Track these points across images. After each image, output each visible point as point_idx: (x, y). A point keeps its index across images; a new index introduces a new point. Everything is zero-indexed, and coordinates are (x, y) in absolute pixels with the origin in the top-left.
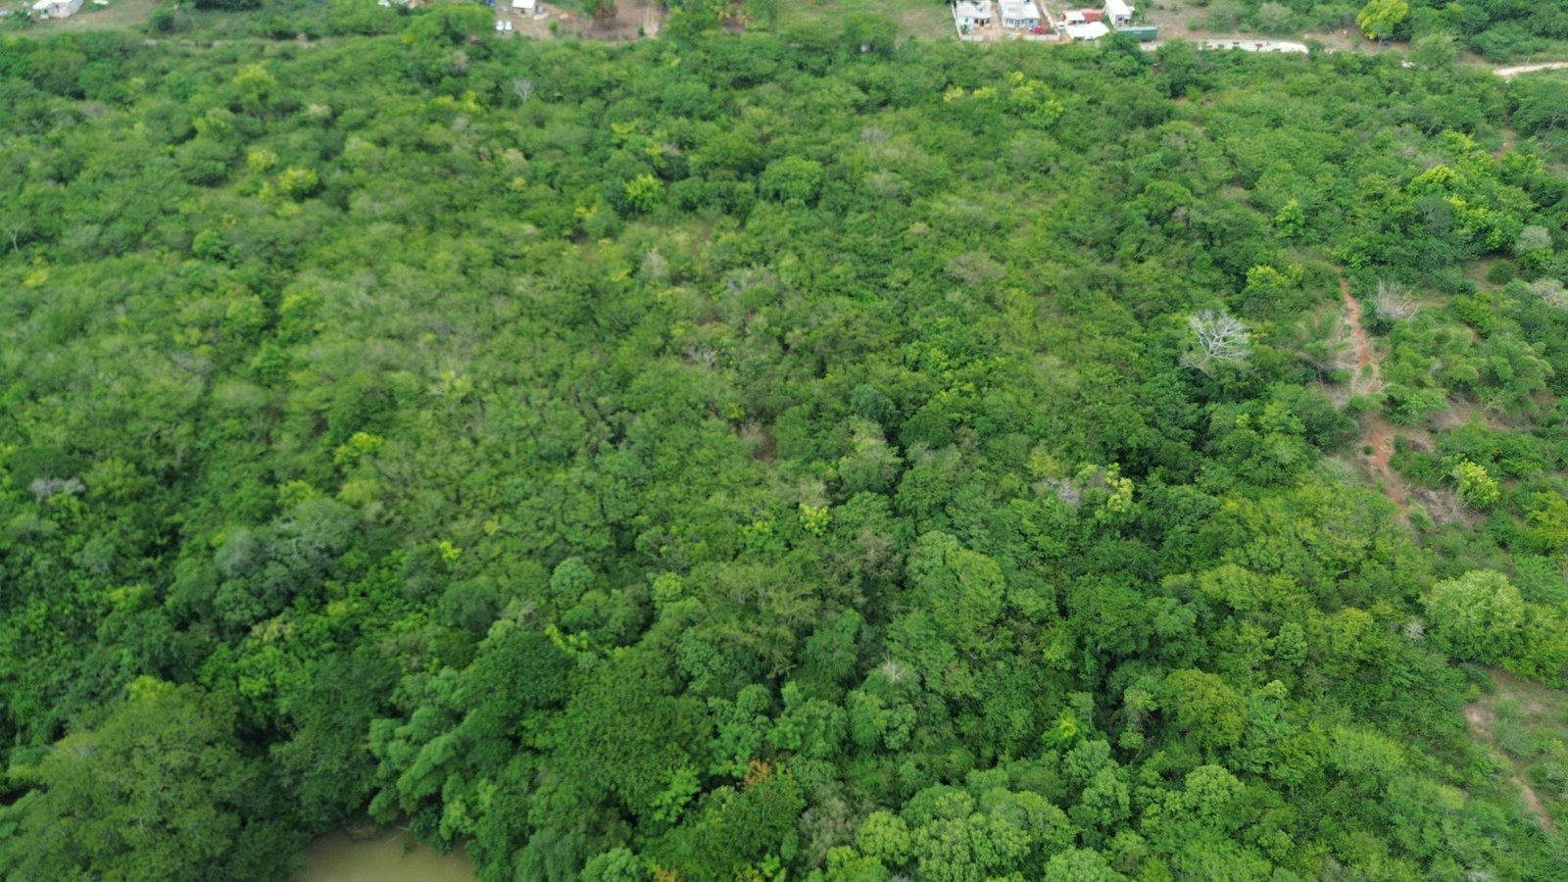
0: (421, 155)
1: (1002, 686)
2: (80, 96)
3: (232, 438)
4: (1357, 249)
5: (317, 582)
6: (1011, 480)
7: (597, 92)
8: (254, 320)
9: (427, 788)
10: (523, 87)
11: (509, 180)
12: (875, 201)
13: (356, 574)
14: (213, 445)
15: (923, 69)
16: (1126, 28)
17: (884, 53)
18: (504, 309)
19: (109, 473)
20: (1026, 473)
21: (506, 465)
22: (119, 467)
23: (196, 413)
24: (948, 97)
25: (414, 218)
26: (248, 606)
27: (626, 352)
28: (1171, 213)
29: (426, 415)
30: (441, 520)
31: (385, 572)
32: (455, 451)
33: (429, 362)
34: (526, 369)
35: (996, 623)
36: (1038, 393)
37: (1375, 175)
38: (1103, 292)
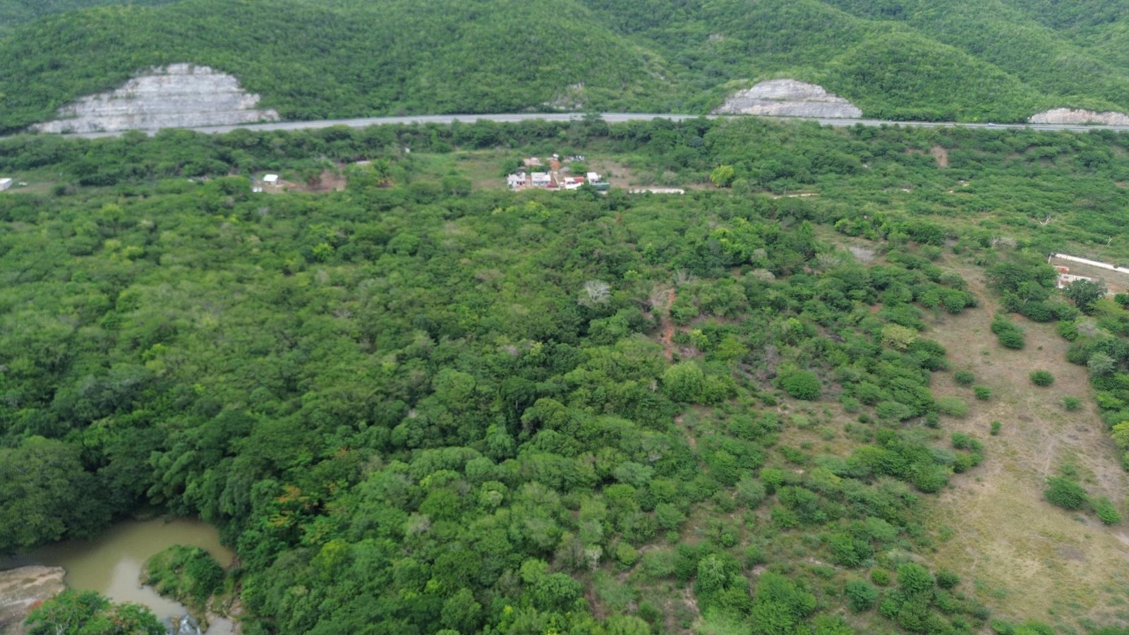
0: (203, 239)
1: (467, 421)
2: (10, 220)
3: (88, 350)
4: (678, 262)
5: (129, 401)
6: (487, 348)
7: (304, 213)
8: (103, 303)
9: (178, 479)
10: (263, 211)
11: (250, 250)
12: (445, 252)
13: (148, 399)
14: (77, 355)
15: (482, 201)
16: (595, 184)
17: (464, 195)
18: (238, 297)
19: (22, 363)
20: (494, 344)
21: (233, 355)
22: (26, 361)
23: (69, 340)
24: (494, 212)
25: (195, 264)
26: (91, 411)
27: (303, 313)
28: (592, 252)
29: (193, 336)
30: (196, 376)
31: (165, 399)
32: (206, 350)
33: (196, 316)
34: (248, 320)
35: (468, 398)
36: (508, 317)
37: (694, 234)
38: (551, 283)
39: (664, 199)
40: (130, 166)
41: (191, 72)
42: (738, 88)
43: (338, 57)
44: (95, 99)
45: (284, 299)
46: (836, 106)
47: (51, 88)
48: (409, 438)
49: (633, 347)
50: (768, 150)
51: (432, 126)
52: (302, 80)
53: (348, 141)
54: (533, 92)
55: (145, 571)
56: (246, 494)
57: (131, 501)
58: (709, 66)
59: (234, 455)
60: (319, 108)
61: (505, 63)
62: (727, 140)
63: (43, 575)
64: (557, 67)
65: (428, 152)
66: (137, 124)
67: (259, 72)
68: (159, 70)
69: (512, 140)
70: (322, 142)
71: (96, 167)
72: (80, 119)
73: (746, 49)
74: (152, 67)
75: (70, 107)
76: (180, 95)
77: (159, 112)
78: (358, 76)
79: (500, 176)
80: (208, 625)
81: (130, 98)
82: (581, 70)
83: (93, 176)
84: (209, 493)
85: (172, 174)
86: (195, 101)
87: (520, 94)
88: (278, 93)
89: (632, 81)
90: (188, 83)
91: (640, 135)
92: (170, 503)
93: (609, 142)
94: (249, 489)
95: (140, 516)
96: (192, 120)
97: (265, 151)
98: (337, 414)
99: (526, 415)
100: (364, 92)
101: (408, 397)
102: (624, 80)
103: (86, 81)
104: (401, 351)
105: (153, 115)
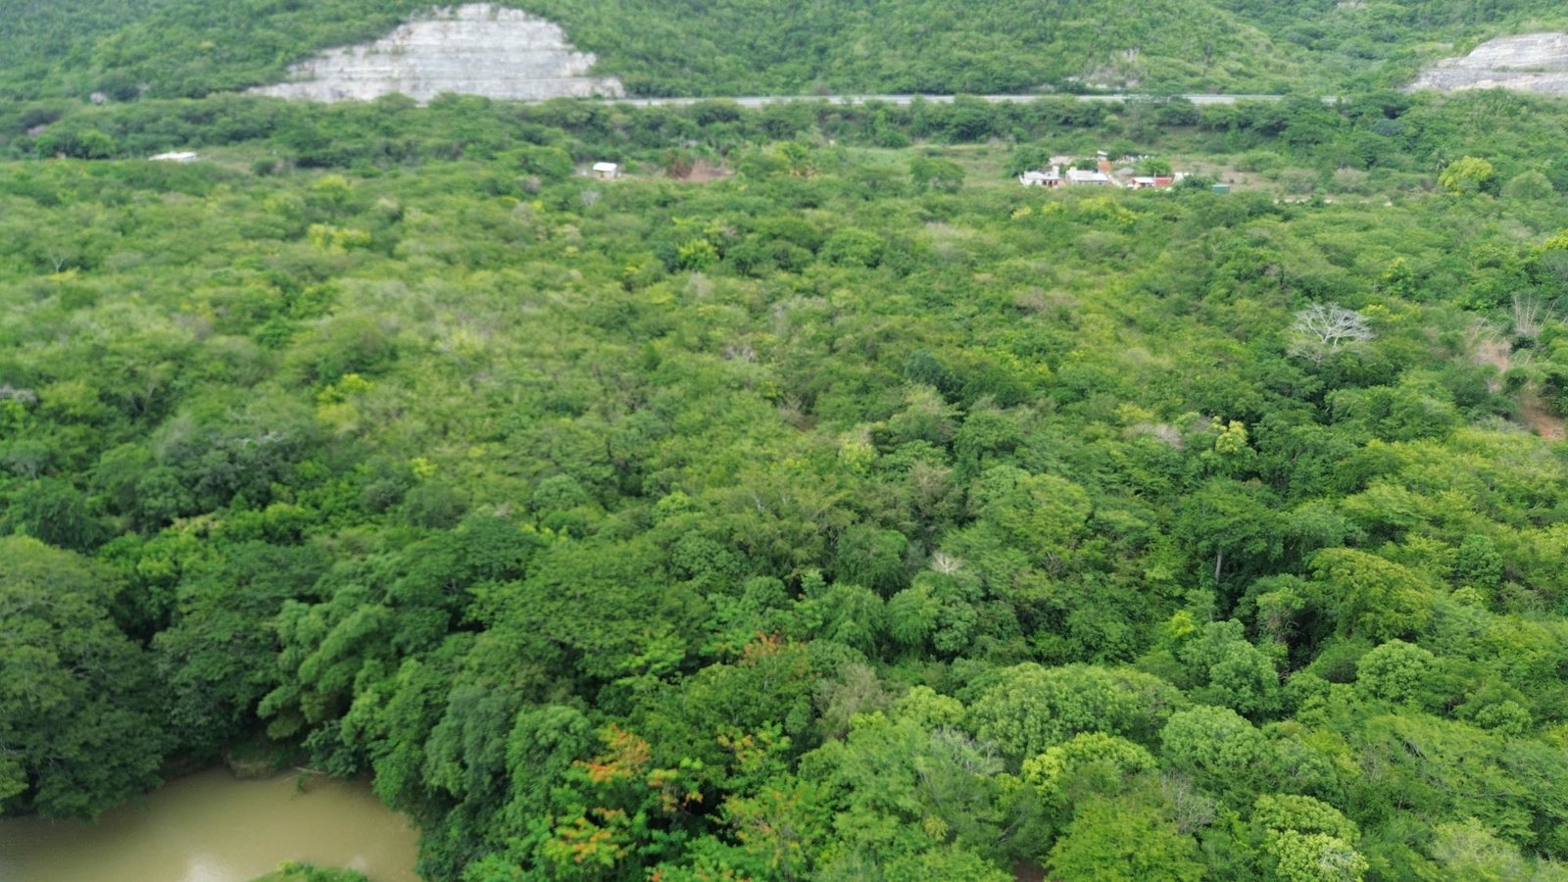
0: (479, 227)
3: (212, 378)
4: (1481, 296)
5: (264, 481)
6: (1098, 427)
7: (663, 204)
8: (268, 302)
9: (334, 677)
10: (590, 198)
11: (562, 248)
12: (939, 262)
13: (308, 482)
14: (190, 386)
17: (951, 191)
18: (530, 310)
19: (72, 393)
20: (1113, 421)
21: (506, 407)
22: (82, 388)
24: (1017, 217)
25: (457, 257)
26: (175, 496)
27: (659, 344)
28: (1262, 272)
29: (428, 363)
30: (420, 443)
31: (344, 485)
32: (451, 394)
33: (440, 329)
34: (548, 349)
35: (1081, 538)
36: (1124, 369)
37: (1488, 247)
38: (1193, 318)
40: (381, 142)
41: (493, 16)
43: (720, 20)
44: (345, 53)
45: (617, 322)
47: (282, 36)
48: (940, 628)
50: (1541, 143)
51: (877, 106)
52: (664, 41)
53: (736, 123)
54: (1051, 60)
56: (496, 742)
57: (222, 723)
58: (1347, 44)
59: (478, 627)
60: (689, 81)
61: (999, 15)
62: (1450, 126)
64: (1092, 21)
65: (869, 146)
66: (405, 90)
67: (598, 23)
68: (446, 13)
69: (1017, 129)
70: (693, 123)
71: (328, 141)
72: (319, 84)
73: (1412, 19)
74: (435, 7)
75: (306, 64)
76: (472, 51)
77: (440, 77)
78: (752, 47)
79: (1006, 177)
81: (398, 53)
82: (1135, 28)
83: (321, 152)
84: (403, 724)
85: (446, 157)
86: (496, 62)
87: (1027, 63)
88: (625, 53)
89: (1221, 53)
90: (487, 34)
91: (1262, 121)
92: (312, 739)
93: (1198, 136)
94: (507, 725)
95: (243, 765)
96: (492, 87)
97: (598, 134)
98: (743, 547)
99: (1277, 595)
100: (760, 68)
101: (913, 525)
102: (1207, 51)
103: (334, 26)
104: (880, 425)
105: (429, 80)
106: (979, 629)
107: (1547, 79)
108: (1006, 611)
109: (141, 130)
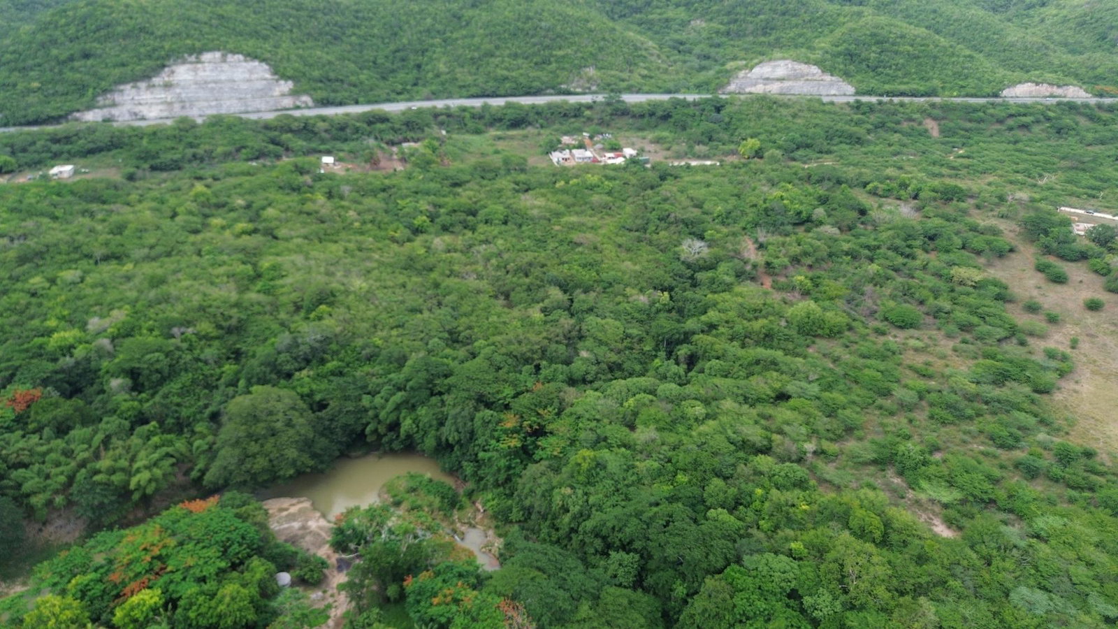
0: (305, 216)
1: (628, 359)
2: (104, 203)
3: (257, 313)
4: (749, 223)
5: (321, 354)
6: (620, 298)
7: (384, 190)
8: (249, 273)
9: (393, 417)
10: (343, 189)
11: (352, 224)
12: (535, 220)
13: (336, 353)
14: (249, 318)
15: (541, 175)
16: (635, 159)
17: (523, 171)
18: (370, 265)
19: (205, 327)
20: (624, 295)
21: (394, 313)
22: (208, 324)
23: (238, 305)
24: (557, 185)
25: (311, 237)
26: (292, 364)
27: (434, 275)
28: (668, 216)
29: (351, 298)
30: (370, 332)
31: (350, 352)
32: (368, 310)
33: (345, 281)
34: (390, 283)
35: (623, 340)
36: (624, 273)
37: (752, 198)
38: (644, 244)
39: (705, 170)
40: (190, 152)
41: (224, 60)
42: (739, 69)
43: (351, 44)
44: (133, 87)
45: (410, 265)
46: (831, 84)
47: (87, 77)
48: (587, 373)
49: (749, 292)
50: (782, 125)
51: (464, 109)
52: (327, 67)
53: (388, 124)
54: (551, 75)
55: (386, 496)
56: (469, 424)
57: (350, 439)
58: (697, 50)
59: (443, 393)
60: (349, 94)
61: (519, 47)
62: (744, 116)
63: (294, 505)
64: (569, 51)
65: (463, 134)
66: (180, 111)
67: (289, 60)
68: (193, 58)
69: (541, 121)
70: (364, 125)
71: (157, 153)
72: (120, 108)
73: (728, 33)
74: (186, 55)
75: (109, 96)
76: (215, 82)
78: (374, 63)
79: (542, 154)
80: (463, 533)
81: (168, 86)
82: (591, 54)
83: (159, 161)
84: (431, 426)
85: (232, 158)
86: (232, 89)
87: (539, 78)
88: (310, 79)
89: (635, 64)
90: (222, 71)
91: (660, 113)
92: (385, 439)
93: (631, 121)
94: (472, 420)
95: (353, 454)
96: (230, 106)
97: (311, 135)
98: (515, 357)
99: (683, 351)
100: (384, 78)
101: (565, 342)
102: (629, 63)
103: (122, 69)
104: (541, 304)
105: (192, 102)
106: (598, 373)
107: (787, 84)
108: (604, 366)
109: (24, 150)
